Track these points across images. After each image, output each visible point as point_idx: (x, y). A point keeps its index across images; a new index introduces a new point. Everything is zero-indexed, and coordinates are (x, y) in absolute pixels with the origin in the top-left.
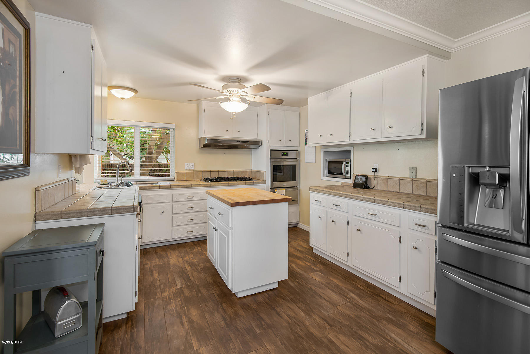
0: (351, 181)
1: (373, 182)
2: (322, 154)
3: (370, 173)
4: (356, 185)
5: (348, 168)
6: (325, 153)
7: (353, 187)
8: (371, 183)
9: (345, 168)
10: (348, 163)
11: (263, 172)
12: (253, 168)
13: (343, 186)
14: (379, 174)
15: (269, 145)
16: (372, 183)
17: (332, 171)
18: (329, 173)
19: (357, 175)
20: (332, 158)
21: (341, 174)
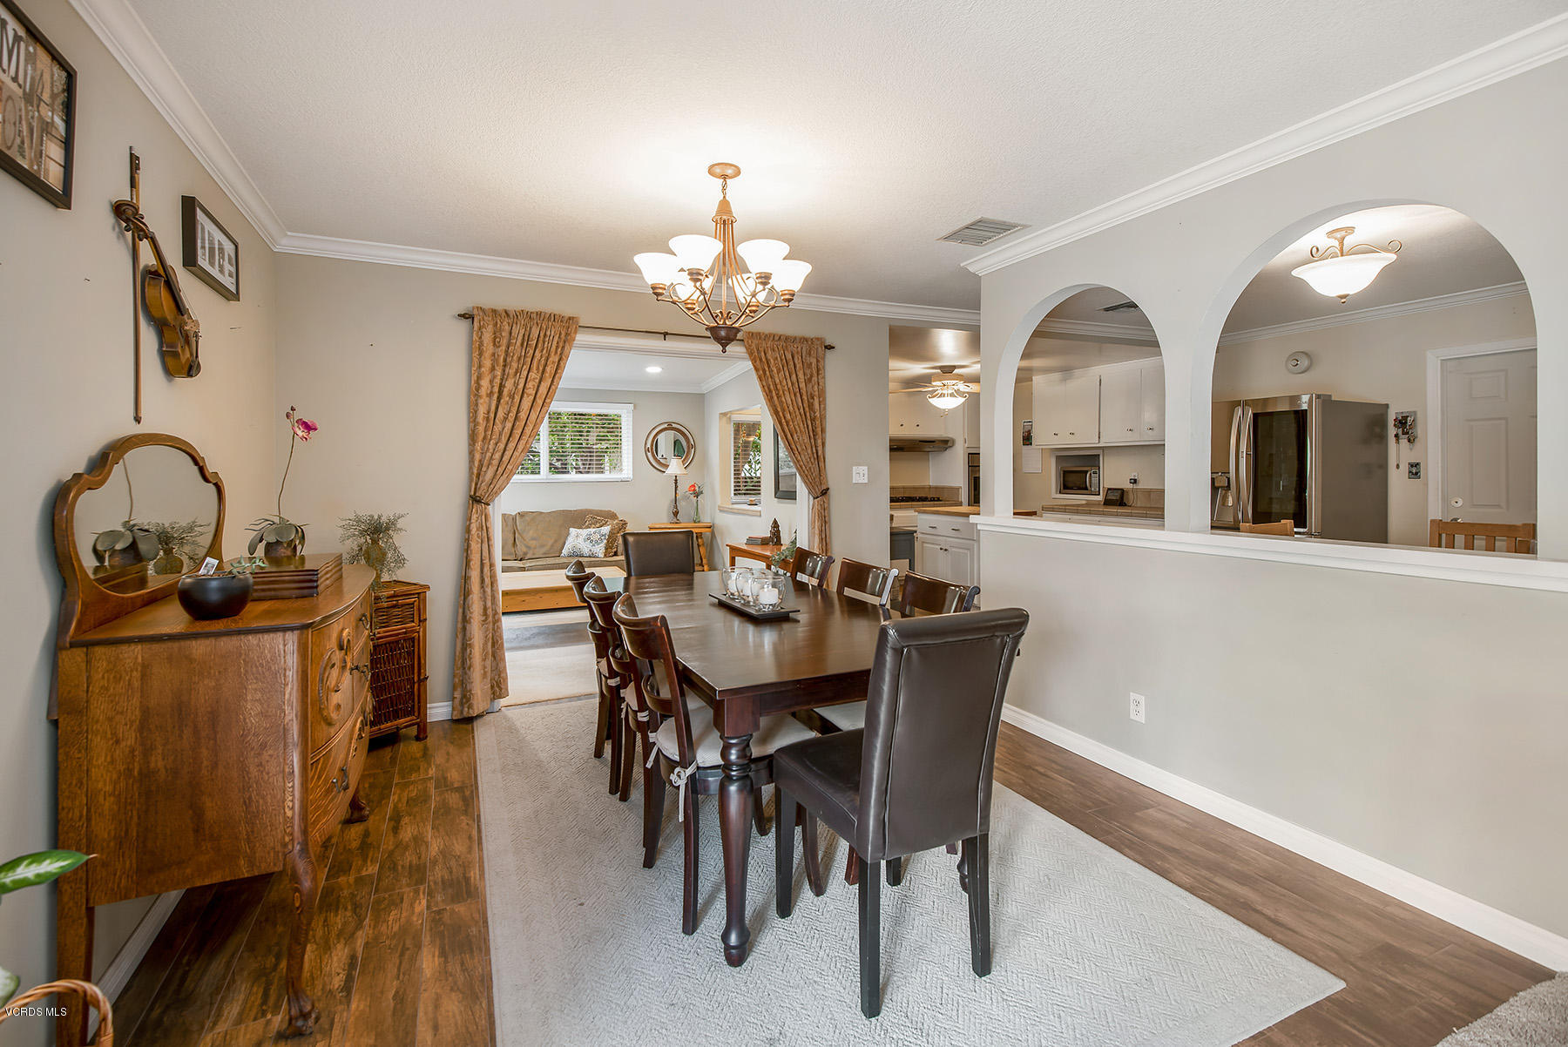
0: (1100, 498)
1: (1131, 496)
2: (1053, 461)
3: (1127, 486)
4: (1107, 502)
5: (1095, 480)
6: (1058, 458)
7: (1104, 504)
8: (1128, 498)
9: (1090, 479)
10: (1094, 473)
11: (958, 489)
12: (932, 483)
13: (1089, 504)
14: (1140, 486)
15: (966, 445)
16: (1130, 498)
17: (1070, 485)
18: (1064, 489)
19: (1109, 489)
20: (1070, 466)
21: (1086, 489)
